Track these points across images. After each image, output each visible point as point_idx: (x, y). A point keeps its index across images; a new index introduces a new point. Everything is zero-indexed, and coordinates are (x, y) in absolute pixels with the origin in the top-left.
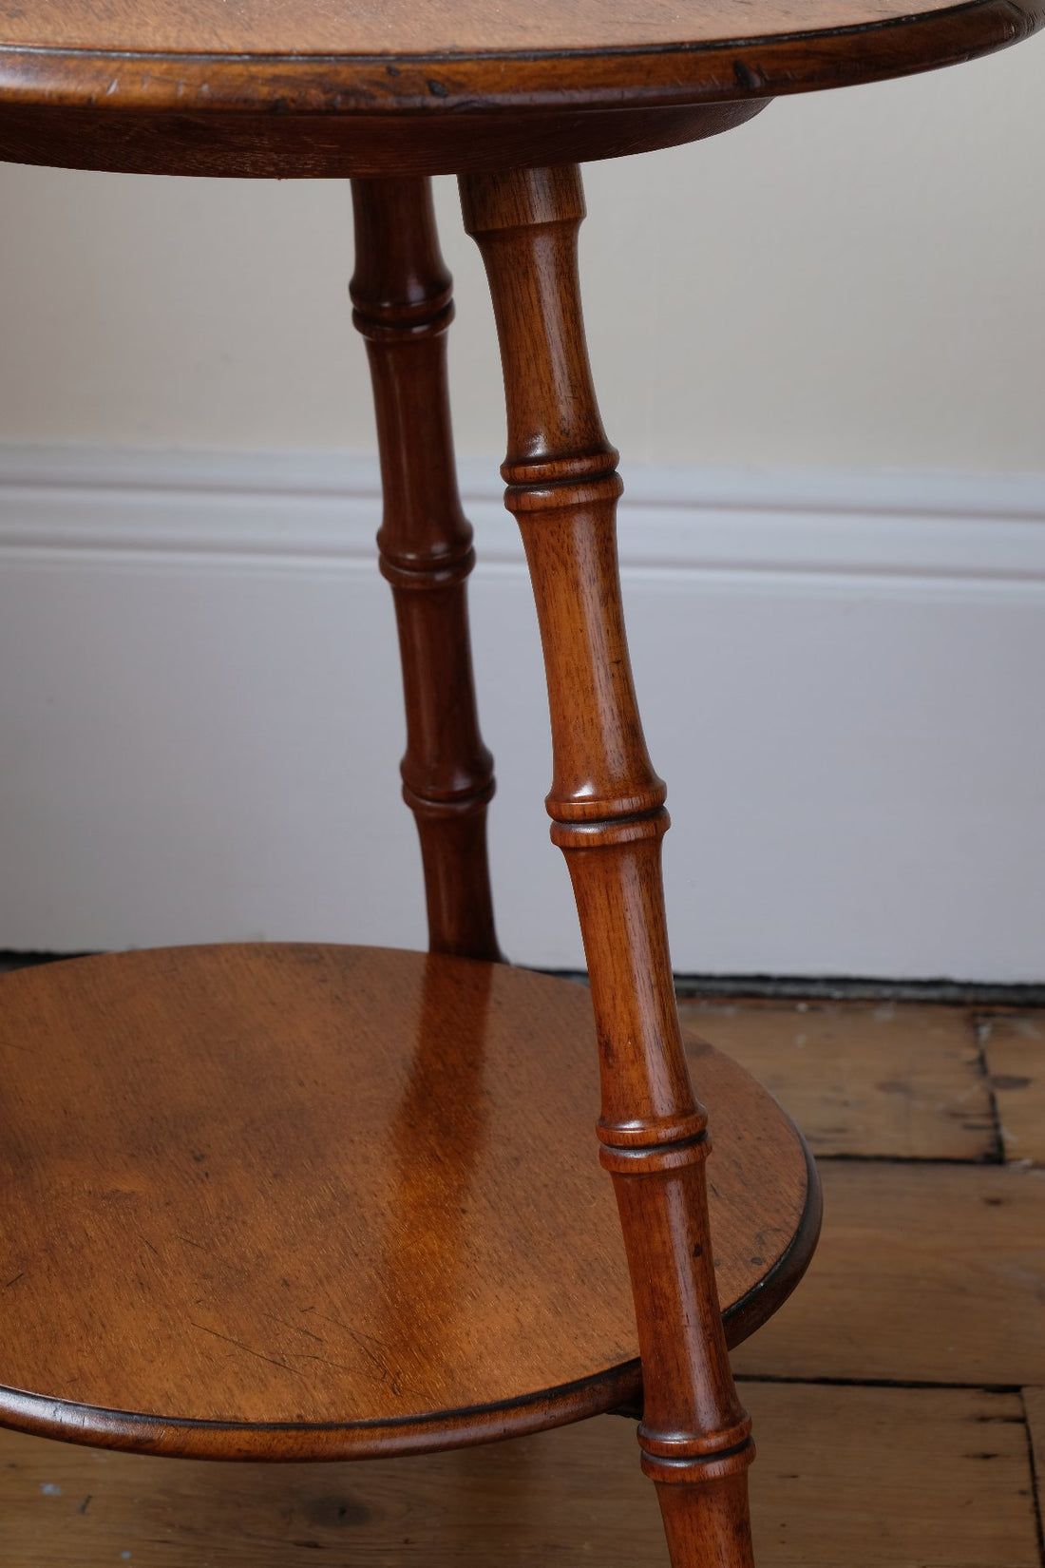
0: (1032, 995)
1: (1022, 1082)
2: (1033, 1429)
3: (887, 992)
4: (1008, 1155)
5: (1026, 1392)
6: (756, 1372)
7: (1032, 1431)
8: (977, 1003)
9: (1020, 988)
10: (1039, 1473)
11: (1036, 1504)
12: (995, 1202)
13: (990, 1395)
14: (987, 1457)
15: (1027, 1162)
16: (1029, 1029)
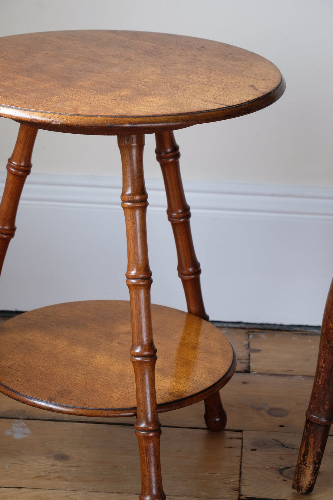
0: (265, 326)
1: (259, 351)
2: (243, 440)
3: (225, 325)
4: (251, 370)
5: (244, 432)
6: (173, 425)
7: (244, 441)
8: (250, 328)
9: (262, 324)
10: (243, 452)
11: (241, 459)
12: (245, 383)
13: (234, 432)
14: (231, 447)
15: (256, 372)
16: (263, 336)
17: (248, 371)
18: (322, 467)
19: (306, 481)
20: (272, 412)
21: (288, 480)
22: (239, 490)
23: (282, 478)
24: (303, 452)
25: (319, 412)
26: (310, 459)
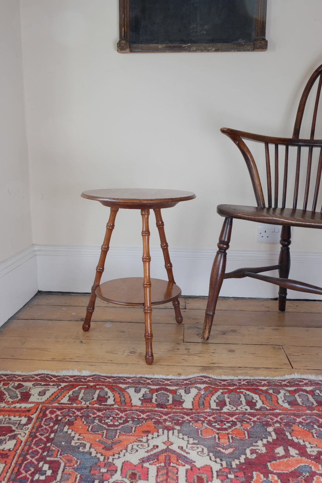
0: (191, 297)
2: (184, 327)
5: (184, 324)
8: (186, 297)
10: (184, 330)
11: (184, 332)
14: (180, 329)
15: (188, 309)
16: (190, 300)
17: (185, 309)
18: (211, 333)
19: (206, 335)
20: (193, 319)
21: (200, 337)
22: (183, 340)
23: (198, 337)
24: (205, 325)
25: (210, 310)
26: (207, 327)
